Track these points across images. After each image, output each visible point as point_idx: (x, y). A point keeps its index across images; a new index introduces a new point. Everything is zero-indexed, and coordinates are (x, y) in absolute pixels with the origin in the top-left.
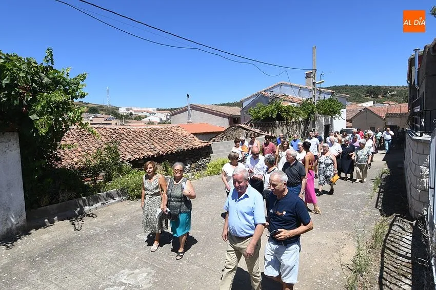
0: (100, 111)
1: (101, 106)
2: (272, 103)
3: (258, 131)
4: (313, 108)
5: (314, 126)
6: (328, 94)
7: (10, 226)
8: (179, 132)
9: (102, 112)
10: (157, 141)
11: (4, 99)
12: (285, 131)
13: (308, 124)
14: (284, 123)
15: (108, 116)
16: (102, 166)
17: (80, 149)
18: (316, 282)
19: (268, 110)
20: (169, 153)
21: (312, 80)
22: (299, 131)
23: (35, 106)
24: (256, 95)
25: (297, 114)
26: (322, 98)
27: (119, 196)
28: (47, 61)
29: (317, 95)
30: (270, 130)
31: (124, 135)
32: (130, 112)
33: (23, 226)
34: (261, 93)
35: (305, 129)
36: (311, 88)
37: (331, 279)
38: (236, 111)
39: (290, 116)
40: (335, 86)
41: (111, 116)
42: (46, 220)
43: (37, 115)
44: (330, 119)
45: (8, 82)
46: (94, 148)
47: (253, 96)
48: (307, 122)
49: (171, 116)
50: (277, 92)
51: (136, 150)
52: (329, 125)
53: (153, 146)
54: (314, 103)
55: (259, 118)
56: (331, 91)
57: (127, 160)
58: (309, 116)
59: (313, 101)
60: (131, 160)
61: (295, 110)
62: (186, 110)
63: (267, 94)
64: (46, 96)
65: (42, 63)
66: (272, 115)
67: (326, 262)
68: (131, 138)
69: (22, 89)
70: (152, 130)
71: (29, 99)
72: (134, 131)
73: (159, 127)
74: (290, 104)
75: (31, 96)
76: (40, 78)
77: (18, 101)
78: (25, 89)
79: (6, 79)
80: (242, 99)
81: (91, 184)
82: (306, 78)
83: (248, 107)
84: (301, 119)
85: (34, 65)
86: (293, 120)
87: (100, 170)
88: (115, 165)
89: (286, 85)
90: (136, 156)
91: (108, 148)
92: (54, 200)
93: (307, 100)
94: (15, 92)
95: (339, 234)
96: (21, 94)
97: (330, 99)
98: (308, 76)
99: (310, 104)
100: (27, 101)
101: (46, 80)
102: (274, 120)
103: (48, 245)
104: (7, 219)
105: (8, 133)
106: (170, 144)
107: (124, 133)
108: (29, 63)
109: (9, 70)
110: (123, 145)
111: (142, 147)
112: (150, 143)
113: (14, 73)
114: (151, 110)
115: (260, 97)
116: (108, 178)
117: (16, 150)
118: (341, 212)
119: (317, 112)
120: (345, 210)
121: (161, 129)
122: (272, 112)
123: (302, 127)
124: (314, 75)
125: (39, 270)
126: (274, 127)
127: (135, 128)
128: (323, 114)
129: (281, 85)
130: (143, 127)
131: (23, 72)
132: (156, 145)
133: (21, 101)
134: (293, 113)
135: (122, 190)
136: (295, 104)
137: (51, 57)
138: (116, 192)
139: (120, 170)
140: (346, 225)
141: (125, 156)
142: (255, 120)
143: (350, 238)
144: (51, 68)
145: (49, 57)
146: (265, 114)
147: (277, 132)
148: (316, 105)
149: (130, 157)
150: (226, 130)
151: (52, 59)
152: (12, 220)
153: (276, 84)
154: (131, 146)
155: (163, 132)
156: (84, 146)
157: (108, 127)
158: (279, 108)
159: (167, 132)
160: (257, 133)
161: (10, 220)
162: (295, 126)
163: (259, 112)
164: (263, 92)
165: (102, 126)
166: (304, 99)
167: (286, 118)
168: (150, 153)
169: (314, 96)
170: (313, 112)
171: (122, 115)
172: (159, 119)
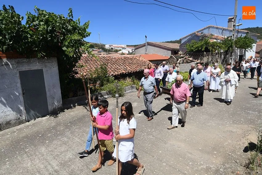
0: (95, 47)
1: (96, 44)
2: (202, 40)
3: (191, 59)
4: (232, 43)
5: (231, 56)
6: (244, 33)
7: (55, 107)
8: (141, 59)
9: (96, 48)
10: (128, 65)
11: (49, 39)
12: (210, 59)
13: (227, 54)
14: (210, 54)
15: (99, 50)
16: (98, 78)
17: (86, 68)
18: (228, 154)
19: (199, 45)
20: (134, 72)
21: (233, 24)
22: (220, 59)
23: (65, 42)
24: (191, 35)
25: (220, 47)
26: (239, 36)
27: (108, 95)
28: (70, 16)
29: (236, 34)
30: (199, 58)
31: (109, 60)
32: (111, 47)
33: (61, 107)
34: (195, 33)
35: (225, 58)
36: (232, 29)
37: (238, 153)
38: (176, 46)
39: (214, 49)
40: (249, 28)
41: (101, 50)
42: (72, 105)
43: (66, 47)
44: (243, 51)
45: (51, 29)
46: (93, 68)
47: (189, 36)
48: (226, 53)
49: (135, 50)
50: (206, 32)
51: (116, 70)
52: (242, 55)
53: (125, 68)
54: (233, 40)
55: (193, 50)
56: (246, 31)
57: (111, 75)
58: (229, 49)
59: (233, 38)
60: (114, 75)
61: (218, 45)
62: (145, 46)
63: (199, 34)
64: (69, 37)
65: (67, 18)
66: (202, 48)
67: (235, 143)
68: (113, 62)
69: (58, 33)
70: (125, 58)
71: (62, 39)
72: (115, 58)
73: (128, 56)
74: (215, 40)
75: (62, 37)
76: (66, 26)
77: (56, 40)
78: (59, 33)
79: (50, 27)
80: (181, 38)
81: (93, 87)
82: (228, 22)
83: (185, 43)
84: (222, 51)
85: (63, 18)
86: (217, 52)
87: (97, 80)
88: (105, 77)
89: (213, 27)
90: (116, 73)
91: (101, 68)
92: (75, 95)
93: (228, 37)
94: (55, 34)
95: (245, 126)
96: (58, 35)
97: (245, 37)
98: (230, 20)
99: (230, 40)
100: (61, 40)
101: (70, 27)
102: (203, 51)
103: (73, 118)
104: (53, 103)
105: (52, 58)
106: (135, 66)
107: (110, 59)
108: (61, 18)
109: (51, 22)
110: (109, 66)
111: (119, 68)
112: (124, 66)
113: (53, 23)
114: (123, 46)
115: (194, 36)
116: (102, 85)
117: (56, 67)
118: (248, 113)
119: (235, 46)
120: (250, 112)
121: (130, 57)
122: (202, 46)
123: (223, 56)
124: (235, 20)
125: (70, 130)
126: (203, 56)
127: (116, 56)
128: (239, 47)
129: (209, 28)
130: (120, 56)
131: (58, 23)
132: (127, 66)
133: (58, 40)
134: (217, 47)
135: (109, 92)
136: (219, 41)
137: (72, 14)
138: (106, 93)
139: (108, 81)
140: (251, 122)
141: (110, 73)
142: (189, 51)
143: (254, 130)
144: (72, 20)
145: (71, 13)
146: (197, 48)
147: (204, 60)
148: (234, 41)
149: (113, 73)
150: (169, 58)
151: (72, 15)
152: (56, 104)
153: (206, 27)
154: (113, 67)
155: (131, 59)
156: (88, 66)
157: (100, 56)
158: (207, 43)
159: (133, 59)
160: (190, 60)
161: (55, 104)
162: (217, 56)
163: (192, 46)
164: (196, 33)
165: (98, 55)
166: (226, 37)
167: (212, 50)
168: (124, 71)
169: (233, 35)
170: (231, 46)
171: (107, 49)
172: (128, 52)
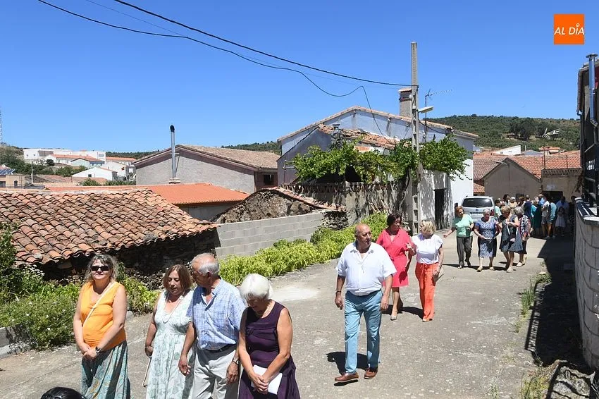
2: (337, 146)
3: (310, 200)
4: (413, 158)
5: (415, 191)
6: (440, 131)
8: (151, 202)
12: (363, 202)
13: (404, 187)
14: (360, 185)
19: (330, 160)
20: (127, 247)
21: (410, 105)
22: (388, 202)
24: (307, 130)
25: (384, 168)
26: (429, 139)
27: (11, 341)
29: (421, 134)
30: (334, 199)
32: (46, 158)
34: (317, 126)
35: (399, 197)
36: (410, 119)
38: (269, 161)
39: (370, 171)
41: (4, 166)
44: (444, 179)
47: (302, 132)
48: (402, 183)
49: (137, 167)
50: (346, 125)
51: (54, 242)
52: (443, 190)
53: (92, 233)
54: (415, 148)
55: (314, 176)
56: (445, 126)
57: (33, 264)
58: (407, 172)
59: (414, 144)
60: (43, 262)
61: (380, 161)
62: (169, 156)
63: (329, 129)
66: (338, 170)
68: (45, 216)
70: (93, 198)
72: (53, 201)
73: (108, 191)
74: (371, 149)
80: (281, 137)
82: (401, 100)
83: (291, 154)
84: (391, 179)
86: (377, 180)
89: (364, 113)
90: (55, 254)
93: (403, 142)
97: (445, 143)
98: (404, 97)
99: (409, 150)
102: (341, 179)
106: (130, 228)
107: (31, 204)
110: (26, 230)
111: (68, 234)
114: (94, 155)
115: (316, 135)
119: (421, 166)
122: (337, 164)
123: (394, 193)
124: (414, 96)
126: (342, 193)
128: (431, 169)
129: (353, 113)
130: (73, 192)
132: (99, 229)
134: (376, 166)
135: (19, 329)
136: (381, 150)
138: (5, 334)
139: (16, 286)
141: (30, 253)
142: (305, 178)
146: (324, 169)
147: (346, 203)
148: (418, 151)
149: (40, 256)
150: (248, 198)
153: (345, 111)
154: (44, 233)
155: (116, 203)
158: (350, 156)
159: (124, 202)
160: (310, 205)
162: (380, 192)
163: (312, 164)
164: (321, 126)
166: (398, 141)
167: (364, 176)
168: (85, 247)
169: (415, 135)
170: (413, 166)
171: (29, 166)
172: (111, 175)
